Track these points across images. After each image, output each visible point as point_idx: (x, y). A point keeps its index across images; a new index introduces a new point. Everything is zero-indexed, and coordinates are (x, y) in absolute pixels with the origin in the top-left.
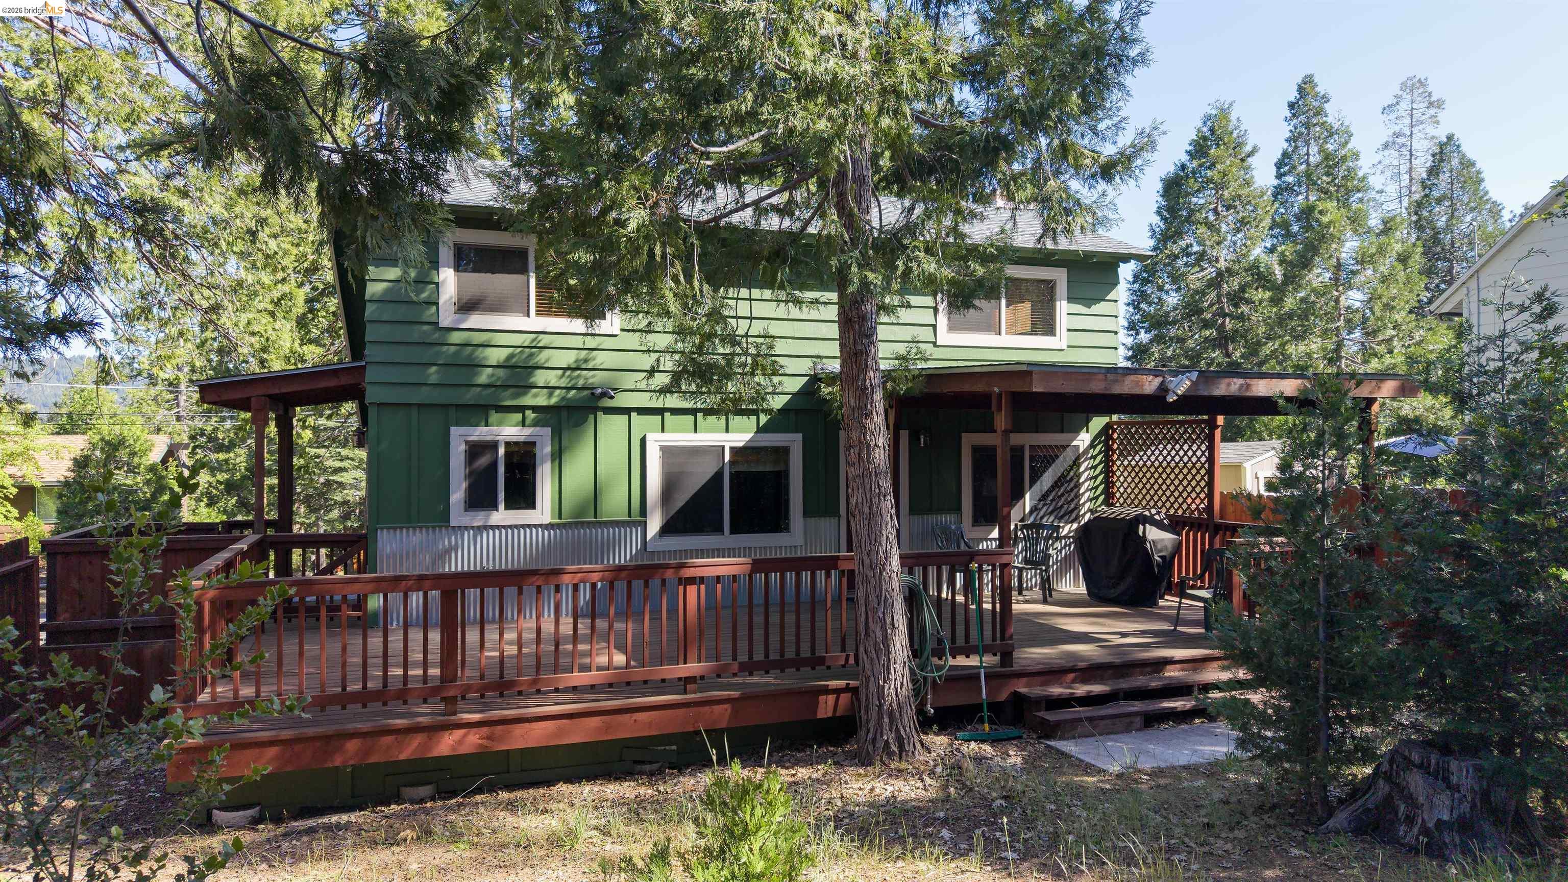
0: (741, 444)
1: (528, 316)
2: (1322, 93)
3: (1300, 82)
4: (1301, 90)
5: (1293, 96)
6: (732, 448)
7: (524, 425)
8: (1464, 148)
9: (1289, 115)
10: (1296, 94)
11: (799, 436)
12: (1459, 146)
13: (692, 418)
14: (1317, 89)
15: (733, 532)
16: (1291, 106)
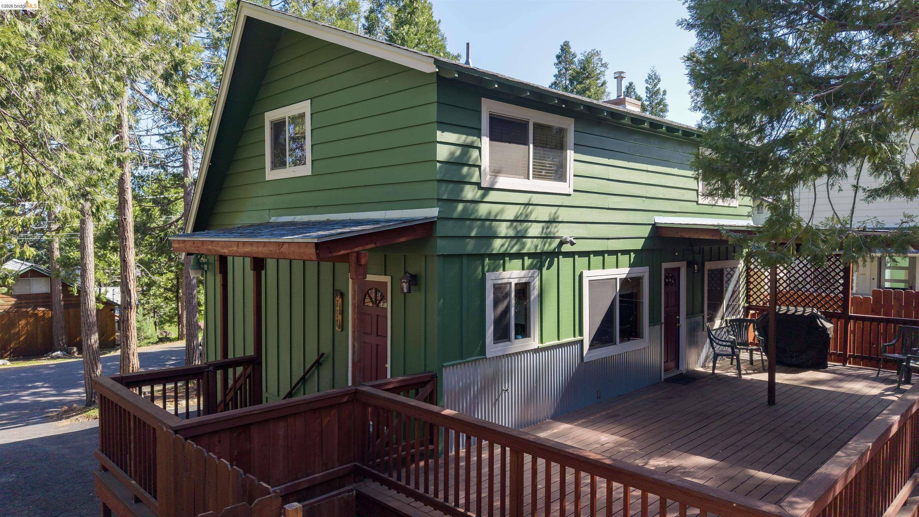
0: (624, 276)
1: (528, 178)
2: (573, 53)
3: (562, 44)
4: (562, 49)
5: (558, 51)
6: (620, 279)
7: (523, 269)
8: (636, 90)
9: (557, 62)
10: (560, 51)
11: (647, 269)
12: (634, 89)
13: (601, 257)
14: (571, 50)
15: (621, 341)
16: (558, 57)
